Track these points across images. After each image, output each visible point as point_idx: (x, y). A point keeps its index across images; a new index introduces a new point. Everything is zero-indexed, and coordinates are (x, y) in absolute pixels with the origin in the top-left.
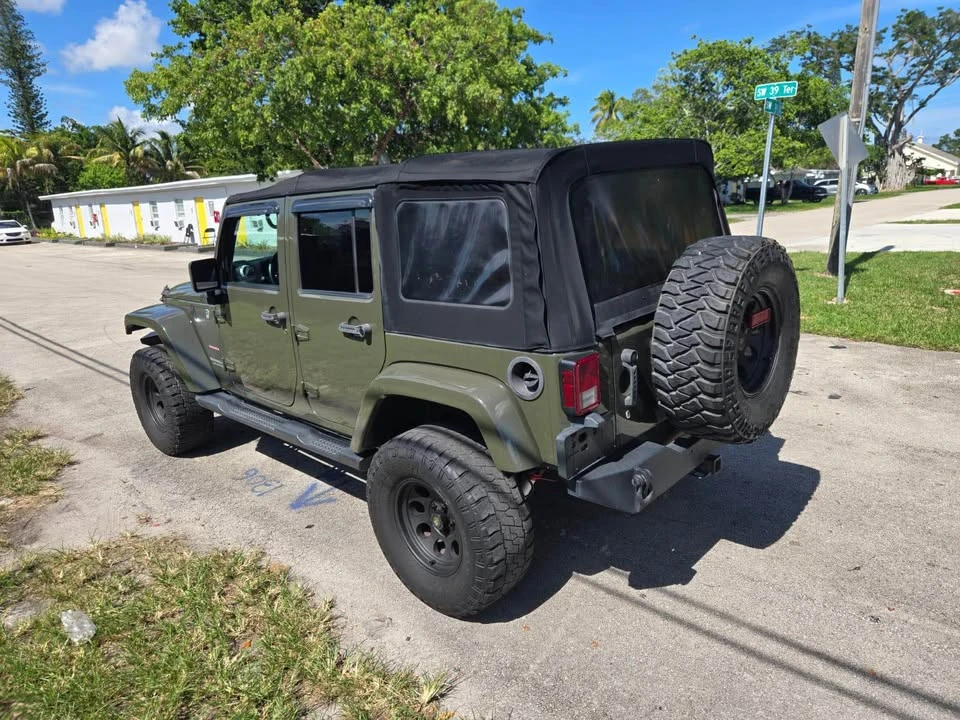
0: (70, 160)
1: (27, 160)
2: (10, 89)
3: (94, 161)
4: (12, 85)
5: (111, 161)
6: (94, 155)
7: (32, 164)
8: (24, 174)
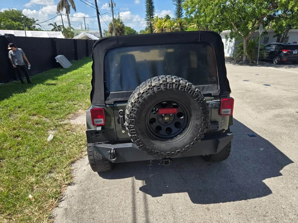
0: (184, 27)
1: (174, 27)
2: (176, 6)
3: (190, 27)
4: (177, 5)
5: (194, 27)
6: (191, 25)
7: (175, 28)
8: (173, 31)
